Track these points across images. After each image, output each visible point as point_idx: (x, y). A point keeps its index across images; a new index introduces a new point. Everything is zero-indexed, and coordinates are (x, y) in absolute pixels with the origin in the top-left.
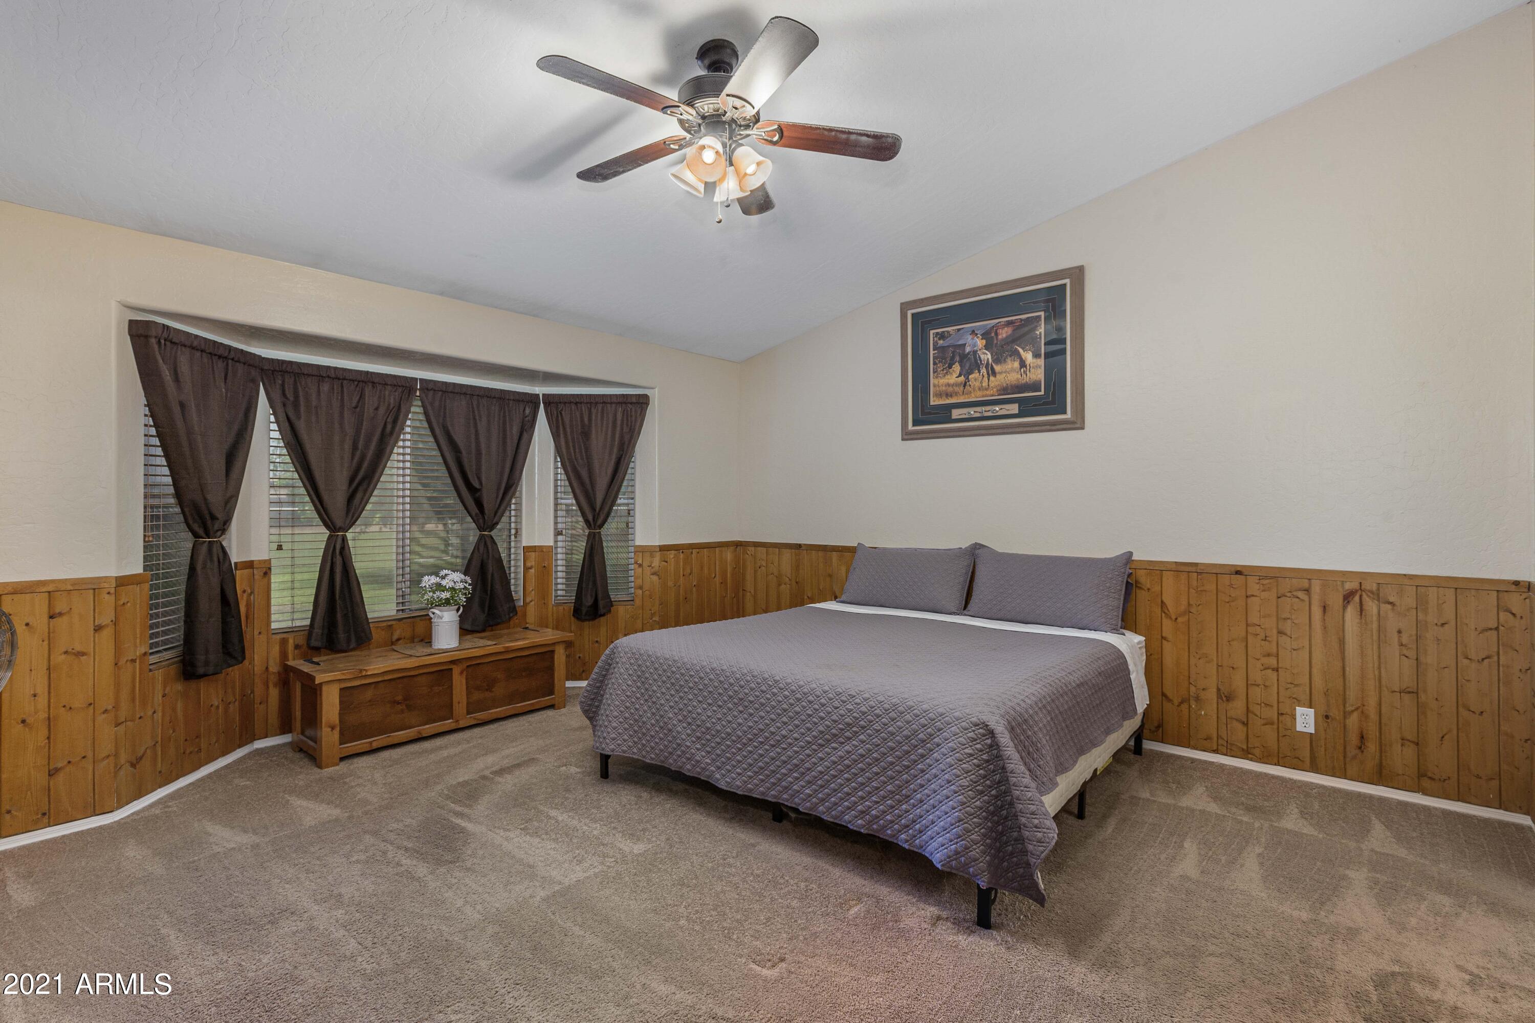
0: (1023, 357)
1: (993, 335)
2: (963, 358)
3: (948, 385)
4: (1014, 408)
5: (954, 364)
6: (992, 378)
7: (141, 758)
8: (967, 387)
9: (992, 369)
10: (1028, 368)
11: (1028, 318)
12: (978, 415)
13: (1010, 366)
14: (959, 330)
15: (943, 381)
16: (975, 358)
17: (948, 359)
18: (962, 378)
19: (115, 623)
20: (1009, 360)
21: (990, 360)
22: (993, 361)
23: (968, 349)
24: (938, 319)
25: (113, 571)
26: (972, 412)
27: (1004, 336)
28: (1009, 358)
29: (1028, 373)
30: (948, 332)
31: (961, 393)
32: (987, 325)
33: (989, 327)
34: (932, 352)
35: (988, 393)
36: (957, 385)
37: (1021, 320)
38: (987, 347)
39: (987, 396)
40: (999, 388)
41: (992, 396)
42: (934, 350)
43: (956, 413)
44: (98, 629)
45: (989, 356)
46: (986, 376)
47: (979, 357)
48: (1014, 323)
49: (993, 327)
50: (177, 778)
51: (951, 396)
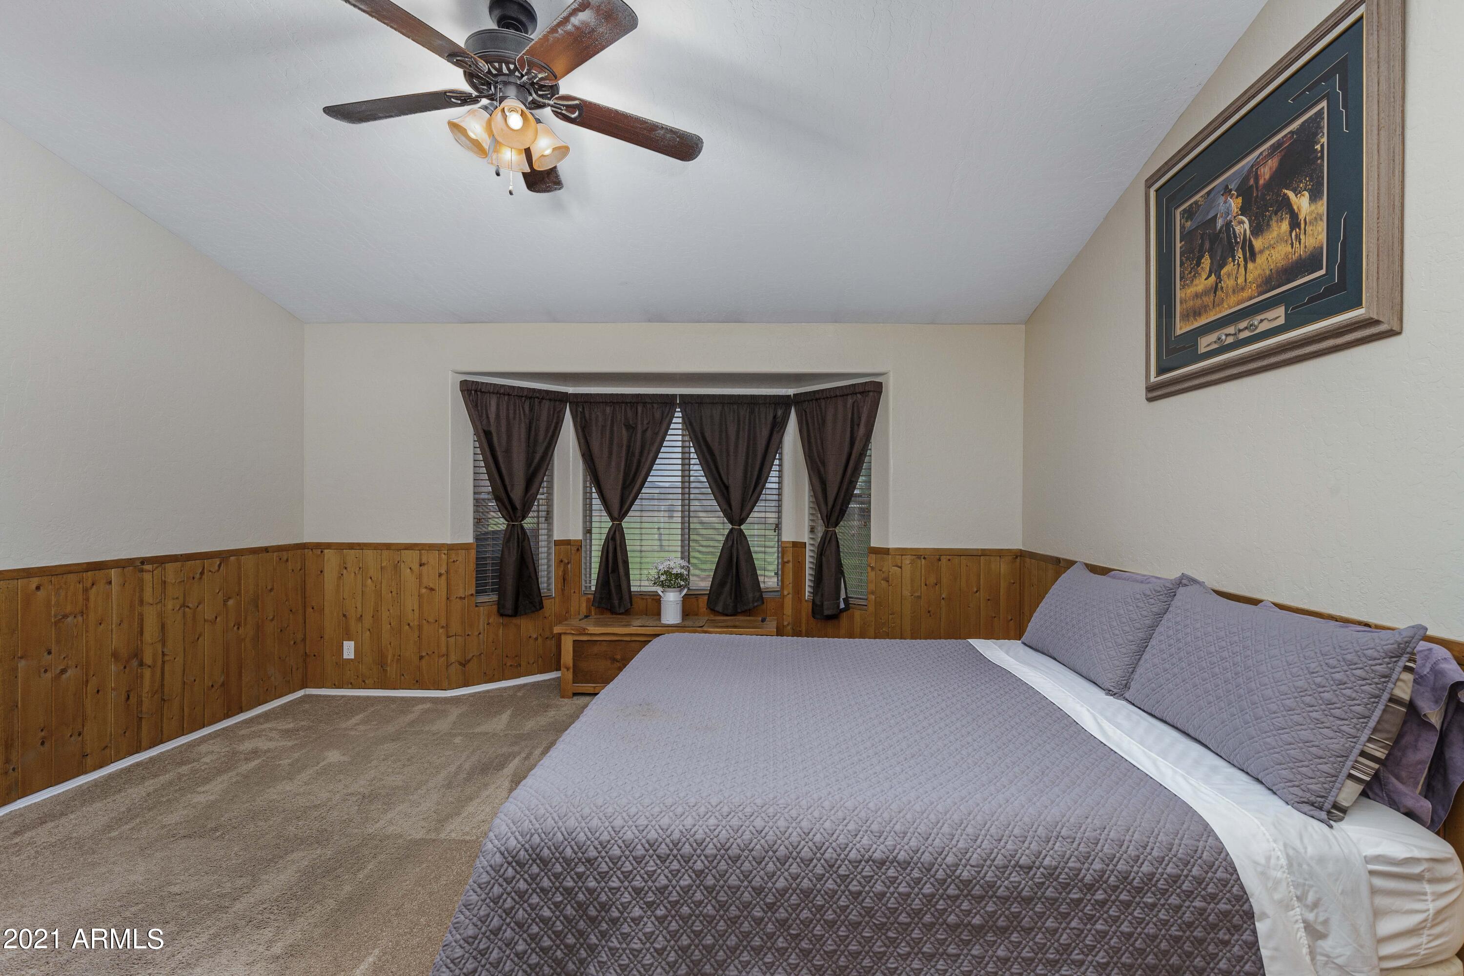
0: (1295, 208)
1: (1252, 182)
2: (1215, 238)
3: (1197, 296)
4: (1278, 315)
5: (1203, 256)
6: (1250, 265)
7: (469, 661)
8: (1219, 293)
9: (1251, 247)
10: (1303, 226)
11: (1303, 123)
12: (1230, 340)
13: (1275, 234)
14: (1209, 193)
15: (1191, 291)
16: (1229, 236)
17: (1196, 251)
18: (1213, 277)
19: (447, 572)
20: (1273, 223)
21: (1248, 232)
22: (1252, 232)
23: (1220, 223)
24: (1183, 186)
25: (448, 539)
26: (1227, 334)
27: (1267, 177)
28: (1274, 218)
29: (1302, 237)
30: (1196, 203)
31: (1211, 306)
32: (1243, 167)
33: (1246, 169)
34: (1178, 245)
35: (1245, 294)
36: (1206, 293)
37: (1292, 132)
38: (1244, 211)
39: (1242, 302)
40: (1259, 280)
41: (1251, 298)
42: (1181, 242)
43: (1205, 343)
44: (440, 575)
45: (1247, 226)
46: (1242, 263)
47: (1234, 230)
48: (1284, 143)
49: (1252, 166)
50: (499, 680)
51: (1200, 314)
